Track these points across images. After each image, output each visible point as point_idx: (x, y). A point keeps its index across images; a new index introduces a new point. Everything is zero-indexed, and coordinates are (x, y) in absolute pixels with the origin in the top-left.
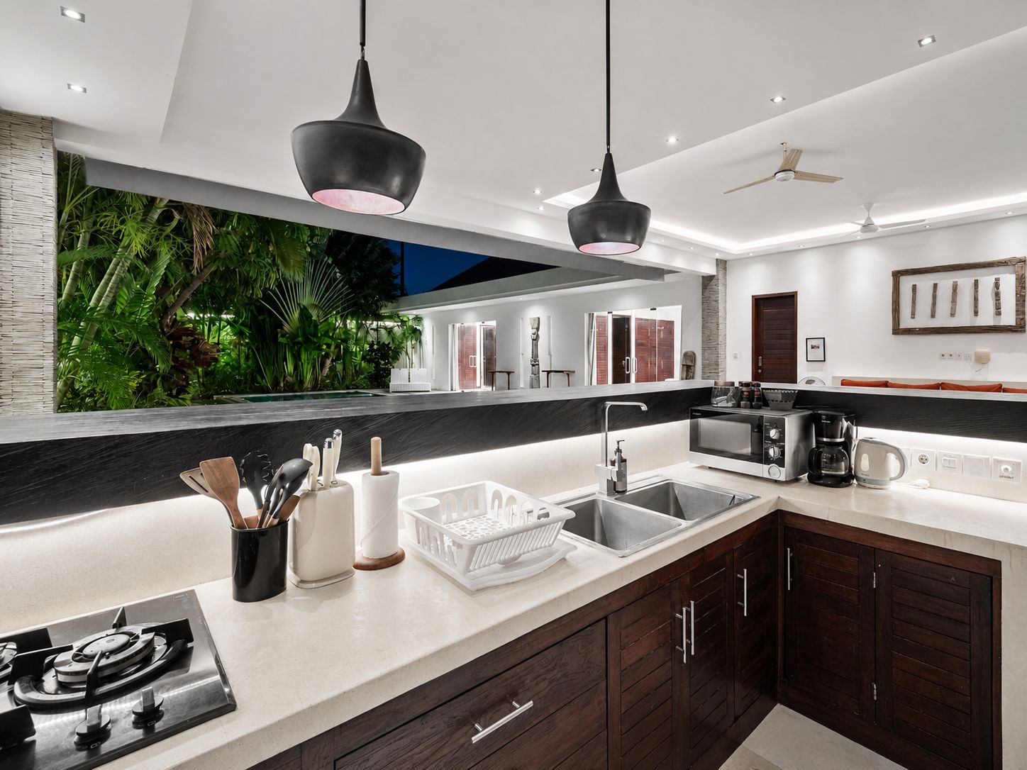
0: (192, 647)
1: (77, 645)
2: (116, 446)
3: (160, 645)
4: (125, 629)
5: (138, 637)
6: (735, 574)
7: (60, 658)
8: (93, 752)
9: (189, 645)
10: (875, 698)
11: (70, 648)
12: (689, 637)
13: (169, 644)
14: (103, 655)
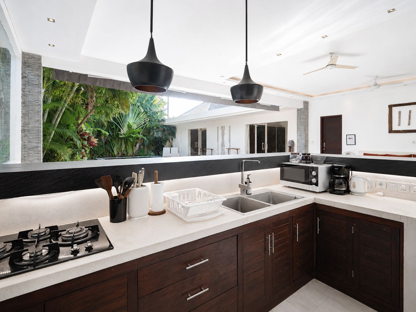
0: (99, 234)
1: (67, 230)
2: (75, 172)
3: (90, 233)
4: (79, 227)
5: (84, 229)
6: (293, 226)
7: (63, 233)
8: (75, 255)
9: (98, 233)
10: (353, 276)
11: (65, 230)
12: (271, 246)
13: (92, 232)
14: (75, 233)
